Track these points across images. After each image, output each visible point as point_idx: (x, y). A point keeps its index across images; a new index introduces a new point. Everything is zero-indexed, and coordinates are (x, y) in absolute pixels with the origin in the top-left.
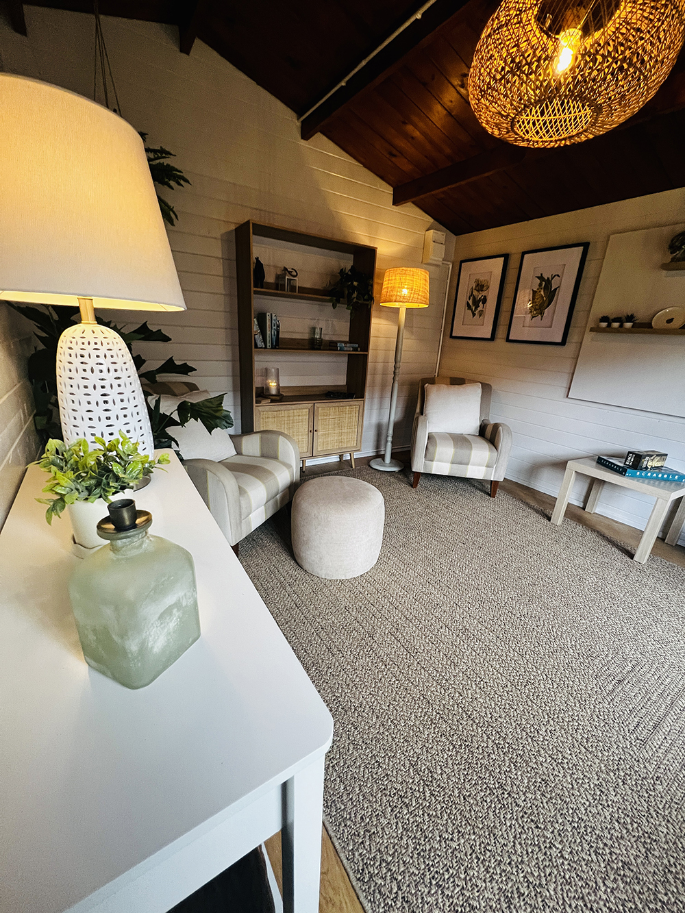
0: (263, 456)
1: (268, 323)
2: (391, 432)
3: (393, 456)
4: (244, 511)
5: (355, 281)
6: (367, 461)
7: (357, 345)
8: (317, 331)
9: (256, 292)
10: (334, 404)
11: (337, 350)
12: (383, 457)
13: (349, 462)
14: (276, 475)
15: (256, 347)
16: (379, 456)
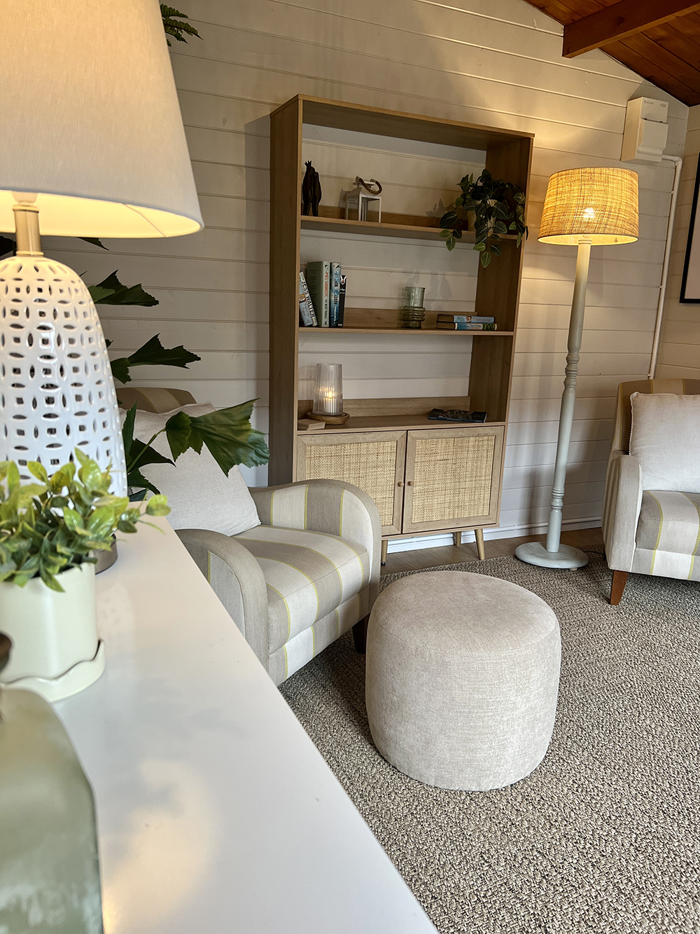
0: (310, 528)
1: (325, 280)
2: (560, 489)
3: (565, 537)
4: (275, 634)
5: (492, 198)
6: (509, 548)
7: (492, 320)
8: (416, 294)
9: (306, 225)
10: (445, 433)
11: (454, 329)
12: (543, 540)
13: (473, 549)
14: (337, 565)
15: (302, 324)
16: (534, 537)
